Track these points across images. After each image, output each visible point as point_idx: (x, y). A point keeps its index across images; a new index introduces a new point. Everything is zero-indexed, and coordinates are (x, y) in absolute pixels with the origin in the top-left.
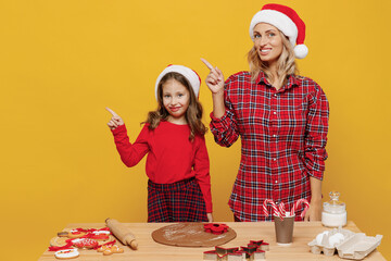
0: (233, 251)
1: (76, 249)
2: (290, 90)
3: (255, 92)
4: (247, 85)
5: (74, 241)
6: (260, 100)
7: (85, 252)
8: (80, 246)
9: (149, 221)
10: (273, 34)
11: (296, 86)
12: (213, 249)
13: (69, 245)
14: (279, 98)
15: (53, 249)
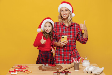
0: (62, 72)
1: (17, 72)
2: (71, 27)
3: (60, 28)
4: (58, 26)
5: (16, 70)
6: (62, 30)
7: (19, 72)
8: (18, 71)
9: (36, 64)
10: (67, 10)
11: (72, 26)
12: (56, 72)
13: (15, 71)
14: (67, 29)
15: (10, 72)
